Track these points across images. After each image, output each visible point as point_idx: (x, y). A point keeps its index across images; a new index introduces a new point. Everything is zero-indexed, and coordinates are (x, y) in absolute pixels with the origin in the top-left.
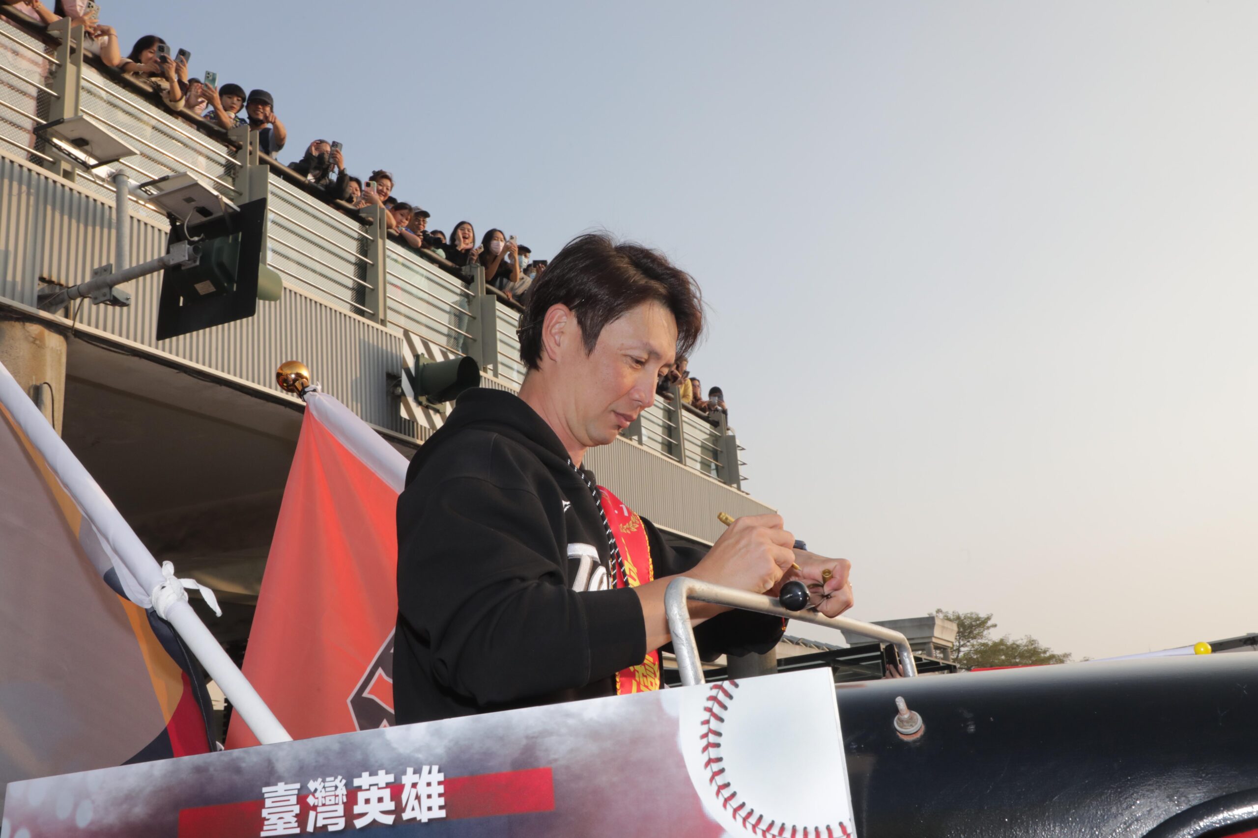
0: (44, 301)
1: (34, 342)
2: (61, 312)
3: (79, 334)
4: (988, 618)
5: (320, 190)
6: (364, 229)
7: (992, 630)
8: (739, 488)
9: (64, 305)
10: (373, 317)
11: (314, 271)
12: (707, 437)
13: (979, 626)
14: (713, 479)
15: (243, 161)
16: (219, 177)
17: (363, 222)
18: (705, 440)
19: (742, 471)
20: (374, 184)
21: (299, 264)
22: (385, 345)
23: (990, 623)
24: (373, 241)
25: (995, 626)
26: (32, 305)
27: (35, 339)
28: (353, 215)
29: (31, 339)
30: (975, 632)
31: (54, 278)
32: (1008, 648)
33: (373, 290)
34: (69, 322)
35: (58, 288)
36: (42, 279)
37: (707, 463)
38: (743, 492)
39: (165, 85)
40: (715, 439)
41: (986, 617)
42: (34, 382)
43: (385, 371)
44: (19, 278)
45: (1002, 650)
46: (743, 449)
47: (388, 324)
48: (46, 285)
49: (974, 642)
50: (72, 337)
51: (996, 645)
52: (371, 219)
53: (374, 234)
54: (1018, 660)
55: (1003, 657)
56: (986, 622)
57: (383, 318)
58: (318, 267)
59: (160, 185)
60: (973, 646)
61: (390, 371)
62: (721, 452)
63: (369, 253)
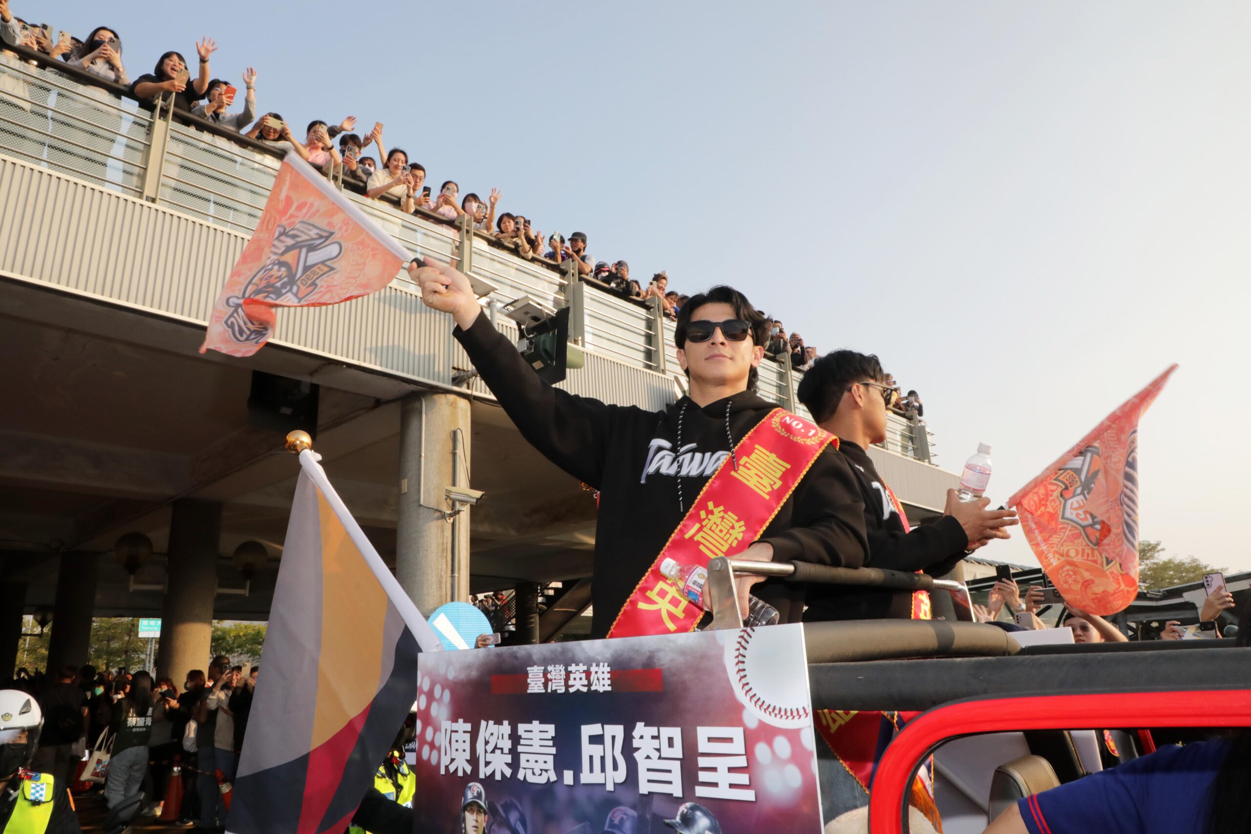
0: (456, 381)
1: (451, 405)
2: (465, 385)
3: (477, 398)
4: (1158, 544)
5: (619, 292)
6: (649, 312)
7: (1161, 553)
8: (930, 463)
9: (466, 381)
10: (657, 369)
11: (618, 343)
12: (905, 428)
13: (1150, 550)
14: (910, 457)
15: (569, 280)
16: (556, 293)
17: (648, 308)
18: (902, 430)
19: (932, 450)
20: (655, 283)
21: (608, 340)
22: (665, 387)
23: (1159, 548)
24: (654, 320)
25: (1163, 550)
26: (449, 384)
27: (452, 403)
28: (642, 304)
29: (450, 404)
30: (1148, 555)
31: (460, 367)
32: (1175, 565)
33: (656, 351)
34: (469, 392)
35: (462, 372)
36: (454, 368)
37: (906, 446)
38: (933, 465)
39: (519, 242)
40: (911, 429)
41: (1156, 543)
42: (453, 429)
43: (665, 403)
44: (441, 369)
45: (1171, 567)
46: (933, 434)
47: (667, 372)
48: (456, 371)
49: (1148, 562)
50: (472, 400)
51: (1165, 564)
52: (653, 305)
53: (655, 315)
54: (1184, 575)
55: (1172, 573)
56: (1156, 547)
57: (663, 368)
58: (621, 341)
59: (514, 304)
60: (1147, 564)
61: (668, 403)
62: (916, 438)
63: (653, 327)
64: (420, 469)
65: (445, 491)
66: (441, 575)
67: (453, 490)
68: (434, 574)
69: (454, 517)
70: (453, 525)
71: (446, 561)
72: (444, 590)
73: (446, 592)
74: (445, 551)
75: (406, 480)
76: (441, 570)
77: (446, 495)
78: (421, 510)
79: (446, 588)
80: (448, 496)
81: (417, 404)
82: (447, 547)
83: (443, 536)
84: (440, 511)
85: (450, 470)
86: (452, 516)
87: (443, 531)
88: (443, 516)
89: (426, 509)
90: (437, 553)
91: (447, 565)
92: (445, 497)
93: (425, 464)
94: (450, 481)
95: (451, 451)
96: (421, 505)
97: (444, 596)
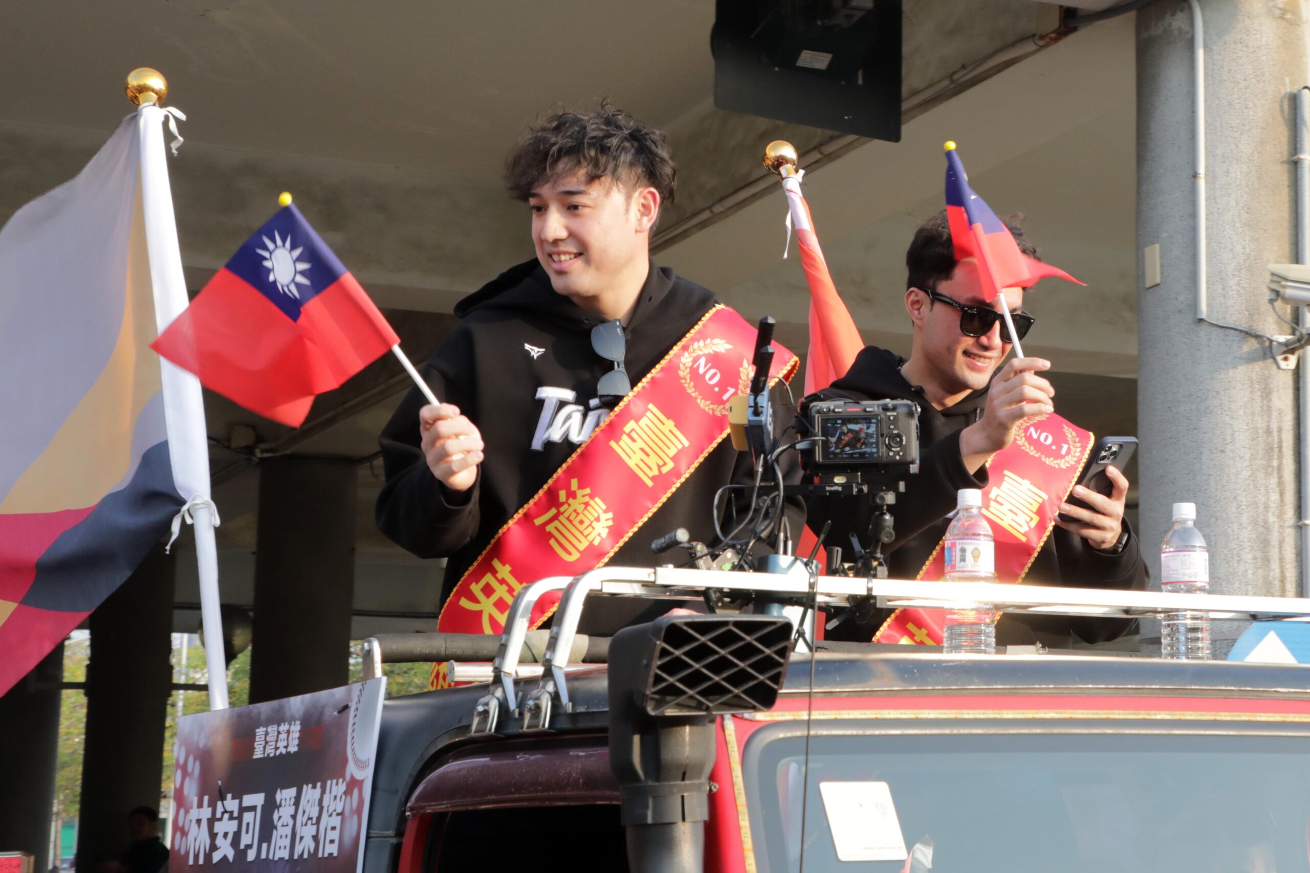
64: (1194, 215)
65: (1268, 278)
66: (1266, 522)
67: (1291, 276)
68: (1244, 520)
69: (1300, 352)
70: (1298, 374)
71: (1280, 484)
72: (1275, 566)
73: (1282, 572)
74: (1276, 450)
75: (1157, 246)
76: (1267, 508)
77: (1273, 290)
78: (1202, 333)
79: (1282, 560)
80: (1277, 293)
81: (1178, 21)
82: (1280, 441)
83: (1268, 410)
84: (1257, 337)
85: (1284, 212)
86: (1292, 351)
87: (1267, 393)
88: (1268, 351)
89: (1215, 331)
90: (1253, 457)
91: (1282, 494)
92: (1268, 295)
93: (1208, 198)
94: (1286, 247)
95: (1285, 156)
96: (1201, 320)
97: (1277, 583)
